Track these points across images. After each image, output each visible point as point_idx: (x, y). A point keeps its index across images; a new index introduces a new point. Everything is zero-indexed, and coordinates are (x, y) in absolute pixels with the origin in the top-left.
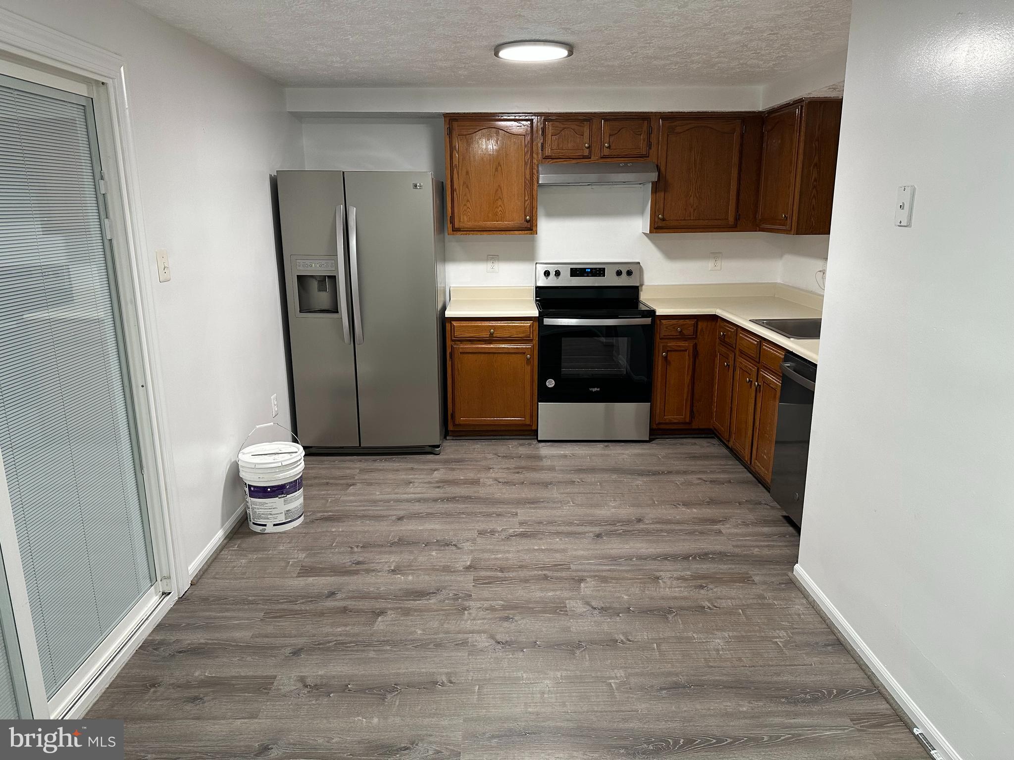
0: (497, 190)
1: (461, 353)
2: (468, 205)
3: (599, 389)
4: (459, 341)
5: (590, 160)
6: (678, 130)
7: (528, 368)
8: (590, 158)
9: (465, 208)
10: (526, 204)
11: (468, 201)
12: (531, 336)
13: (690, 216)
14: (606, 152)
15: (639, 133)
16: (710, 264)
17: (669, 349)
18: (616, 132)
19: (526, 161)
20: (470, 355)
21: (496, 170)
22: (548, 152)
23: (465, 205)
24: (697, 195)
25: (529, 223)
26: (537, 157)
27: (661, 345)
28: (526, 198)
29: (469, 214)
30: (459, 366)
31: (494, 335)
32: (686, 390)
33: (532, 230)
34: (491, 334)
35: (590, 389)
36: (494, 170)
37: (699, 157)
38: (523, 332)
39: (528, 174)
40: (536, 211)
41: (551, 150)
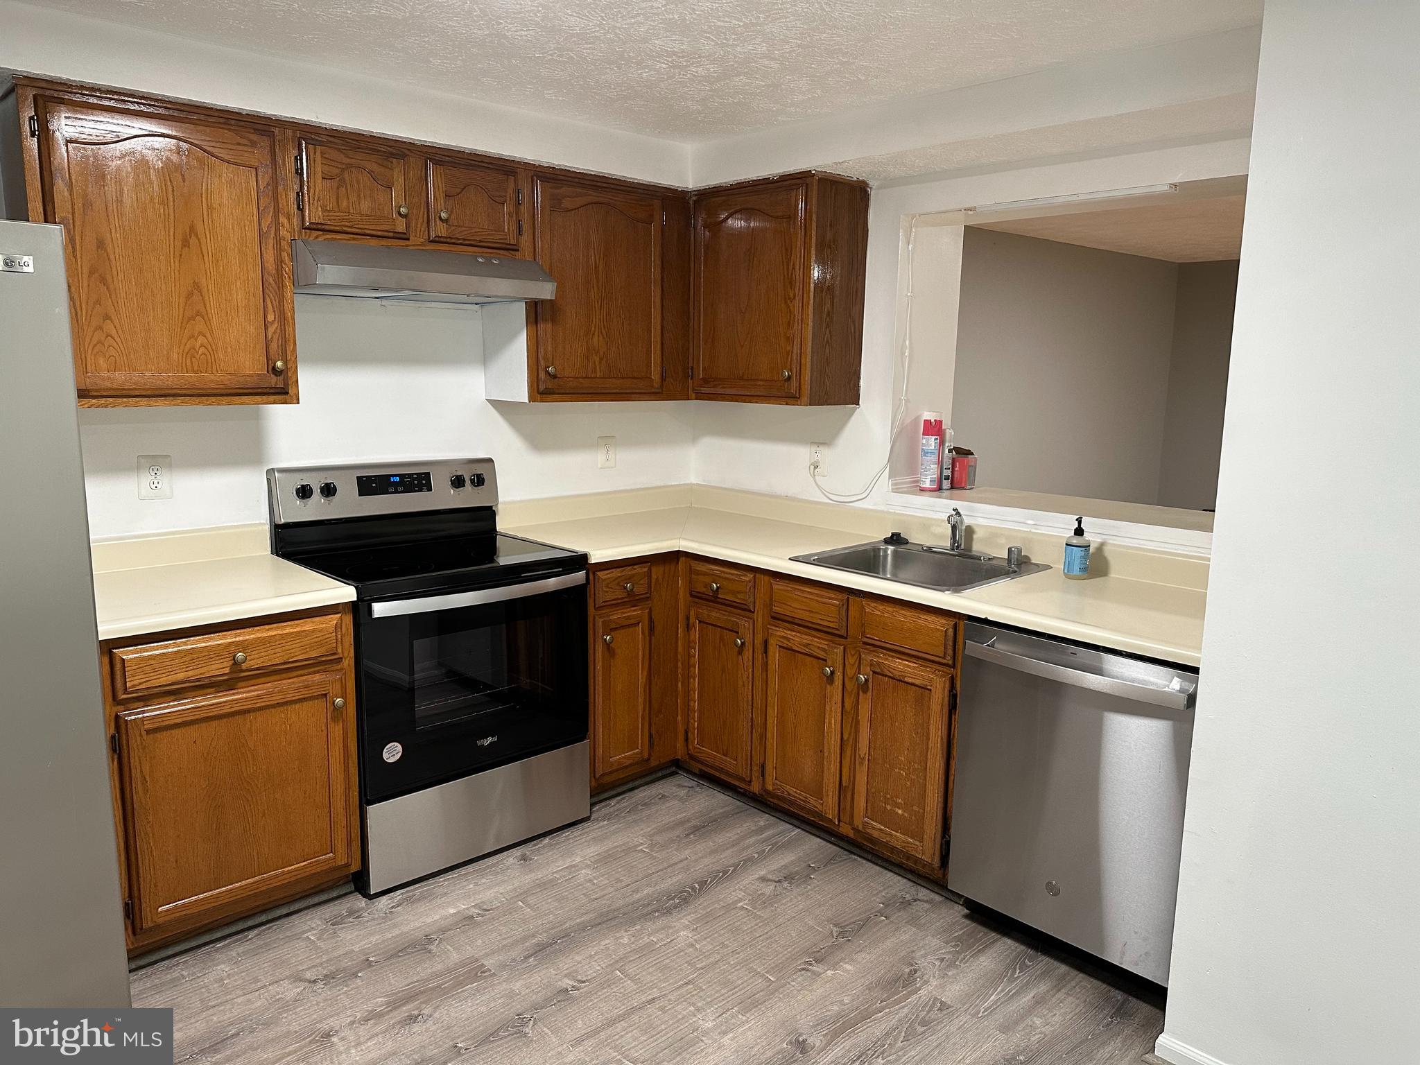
0: (190, 295)
1: (148, 732)
2: (109, 327)
3: (495, 739)
4: (138, 699)
5: (407, 242)
6: (567, 203)
7: (336, 730)
8: (408, 239)
9: (99, 335)
10: (271, 330)
11: (107, 317)
12: (340, 650)
13: (595, 372)
14: (440, 230)
15: (502, 199)
16: (599, 457)
17: (613, 626)
18: (459, 190)
19: (265, 229)
20: (177, 731)
21: (186, 243)
22: (313, 214)
23: (100, 328)
24: (603, 331)
25: (281, 378)
26: (289, 226)
27: (600, 622)
28: (270, 318)
29: (112, 351)
30: (147, 769)
31: (244, 666)
32: (640, 700)
33: (288, 393)
34: (236, 663)
35: (479, 743)
36: (179, 244)
37: (602, 261)
38: (320, 644)
39: (271, 260)
40: (294, 350)
41: (323, 211)
